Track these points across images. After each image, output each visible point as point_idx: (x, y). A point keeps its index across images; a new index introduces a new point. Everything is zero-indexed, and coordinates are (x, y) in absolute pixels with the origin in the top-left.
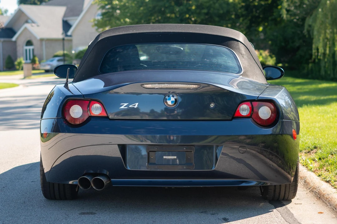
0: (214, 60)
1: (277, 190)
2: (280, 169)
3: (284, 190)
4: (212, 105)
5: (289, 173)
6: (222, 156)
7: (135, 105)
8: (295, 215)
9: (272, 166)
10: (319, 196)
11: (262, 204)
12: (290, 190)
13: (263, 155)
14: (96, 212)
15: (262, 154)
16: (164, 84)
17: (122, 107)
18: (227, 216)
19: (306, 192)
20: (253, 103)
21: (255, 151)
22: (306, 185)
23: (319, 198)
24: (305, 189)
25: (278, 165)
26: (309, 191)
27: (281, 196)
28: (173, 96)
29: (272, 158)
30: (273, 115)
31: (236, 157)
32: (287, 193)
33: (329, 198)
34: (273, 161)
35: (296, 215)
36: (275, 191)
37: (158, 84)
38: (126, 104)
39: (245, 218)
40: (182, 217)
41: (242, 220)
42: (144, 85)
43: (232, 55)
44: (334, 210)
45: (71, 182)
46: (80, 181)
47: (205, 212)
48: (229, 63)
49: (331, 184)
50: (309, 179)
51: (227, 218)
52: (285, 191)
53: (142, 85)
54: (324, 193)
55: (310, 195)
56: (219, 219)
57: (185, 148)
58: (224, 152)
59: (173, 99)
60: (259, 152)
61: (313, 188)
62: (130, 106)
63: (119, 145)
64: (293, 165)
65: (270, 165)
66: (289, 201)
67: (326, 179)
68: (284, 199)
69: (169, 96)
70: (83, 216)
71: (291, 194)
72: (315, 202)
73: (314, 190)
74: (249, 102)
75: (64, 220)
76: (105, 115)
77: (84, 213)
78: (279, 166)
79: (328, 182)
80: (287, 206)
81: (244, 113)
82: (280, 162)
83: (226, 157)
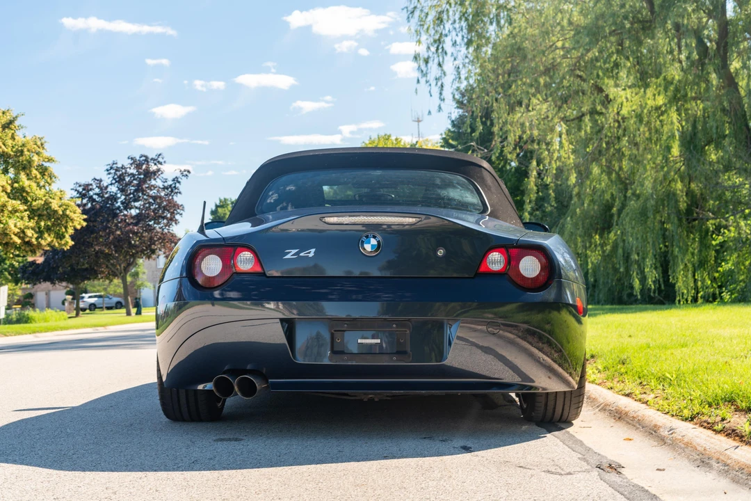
0: (444, 193)
1: (551, 403)
2: (556, 366)
3: (562, 404)
4: (441, 252)
5: (571, 374)
6: (457, 341)
7: (309, 253)
8: (585, 442)
9: (543, 360)
10: (619, 416)
11: (524, 428)
12: (572, 403)
13: (528, 342)
14: (244, 438)
15: (525, 340)
16: (359, 216)
17: (288, 256)
18: (469, 444)
19: (593, 412)
20: (510, 250)
21: (513, 334)
22: (591, 402)
23: (619, 418)
24: (591, 408)
25: (552, 360)
26: (597, 410)
27: (556, 413)
28: (374, 237)
29: (543, 348)
30: (543, 274)
31: (481, 344)
32: (567, 408)
33: (638, 416)
34: (544, 353)
35: (587, 443)
36: (546, 405)
37: (350, 216)
38: (294, 251)
39: (500, 446)
40: (391, 444)
41: (495, 449)
42: (326, 218)
43: (471, 187)
44: (652, 433)
45: (200, 387)
46: (216, 385)
47: (430, 438)
48: (466, 197)
49: (633, 398)
50: (594, 393)
51: (469, 446)
52: (564, 405)
53: (321, 219)
54: (627, 409)
55: (601, 415)
56: (454, 447)
57: (394, 326)
58: (461, 335)
59: (374, 242)
60: (519, 337)
61: (605, 405)
62: (302, 254)
63: (282, 320)
64: (576, 364)
65: (540, 358)
66: (569, 423)
67: (623, 393)
68: (560, 420)
69: (367, 237)
70: (219, 443)
71: (573, 411)
72: (612, 424)
73: (608, 408)
74: (503, 249)
75: (184, 449)
76: (259, 269)
77: (222, 440)
78: (555, 361)
79: (628, 395)
80: (568, 430)
81: (496, 267)
82: (556, 355)
83: (464, 343)
